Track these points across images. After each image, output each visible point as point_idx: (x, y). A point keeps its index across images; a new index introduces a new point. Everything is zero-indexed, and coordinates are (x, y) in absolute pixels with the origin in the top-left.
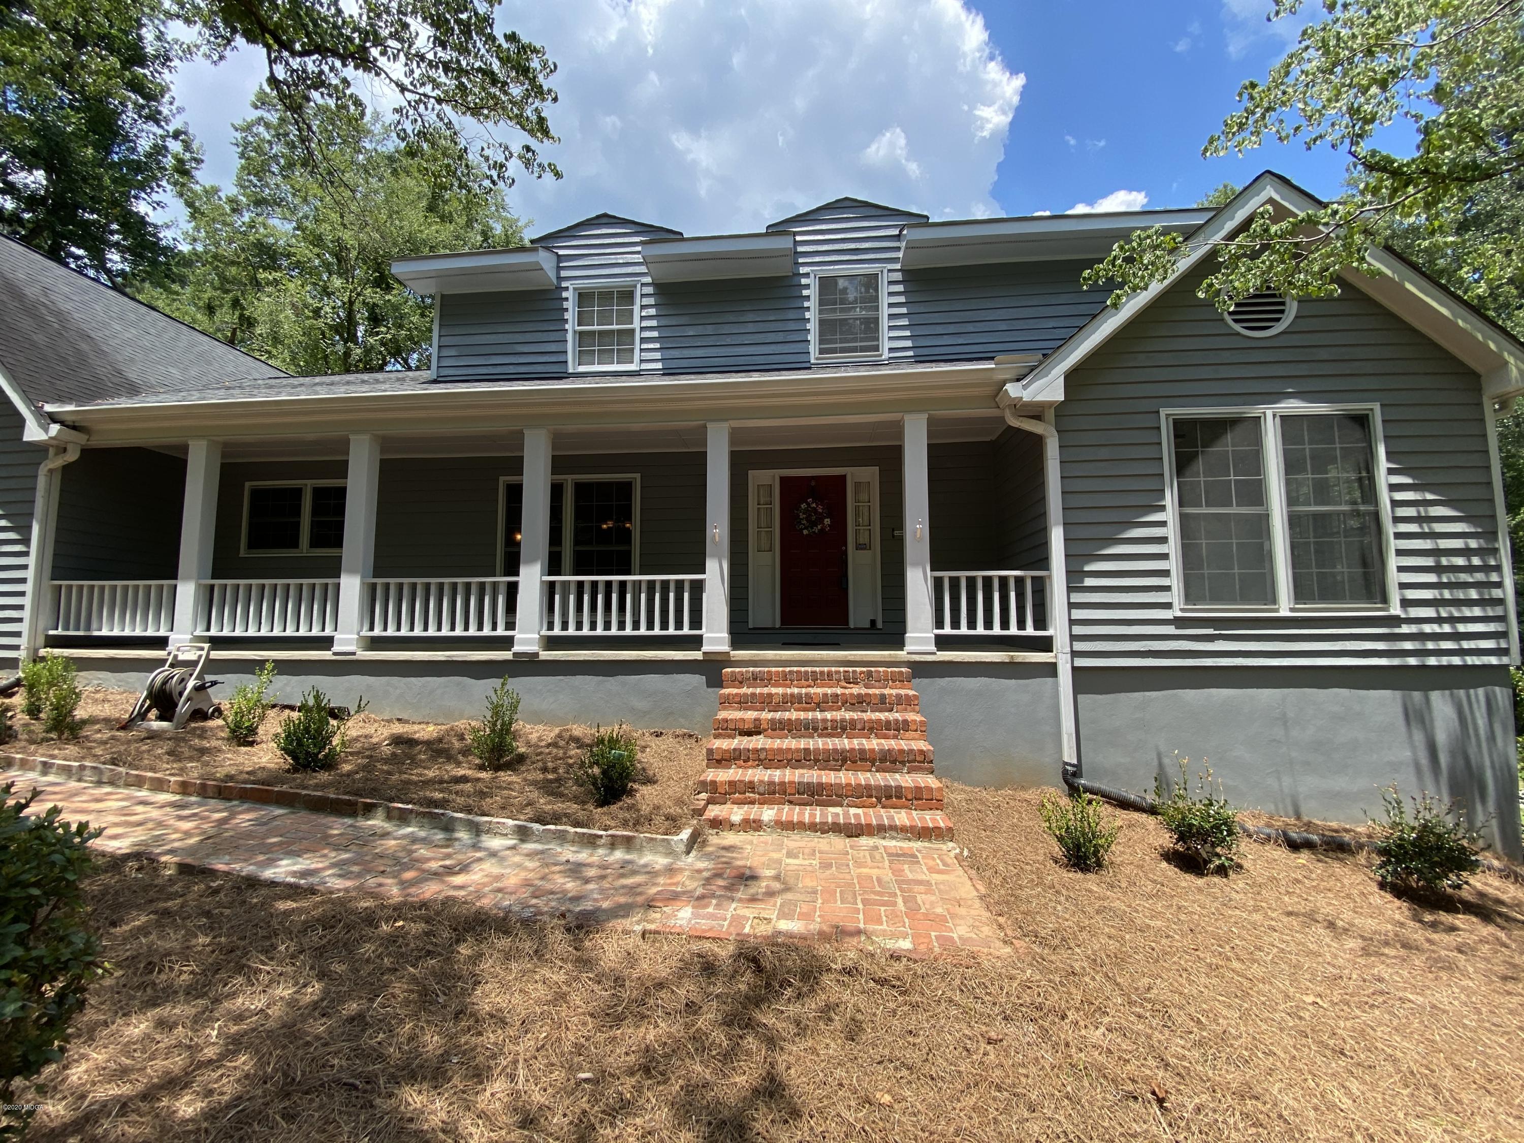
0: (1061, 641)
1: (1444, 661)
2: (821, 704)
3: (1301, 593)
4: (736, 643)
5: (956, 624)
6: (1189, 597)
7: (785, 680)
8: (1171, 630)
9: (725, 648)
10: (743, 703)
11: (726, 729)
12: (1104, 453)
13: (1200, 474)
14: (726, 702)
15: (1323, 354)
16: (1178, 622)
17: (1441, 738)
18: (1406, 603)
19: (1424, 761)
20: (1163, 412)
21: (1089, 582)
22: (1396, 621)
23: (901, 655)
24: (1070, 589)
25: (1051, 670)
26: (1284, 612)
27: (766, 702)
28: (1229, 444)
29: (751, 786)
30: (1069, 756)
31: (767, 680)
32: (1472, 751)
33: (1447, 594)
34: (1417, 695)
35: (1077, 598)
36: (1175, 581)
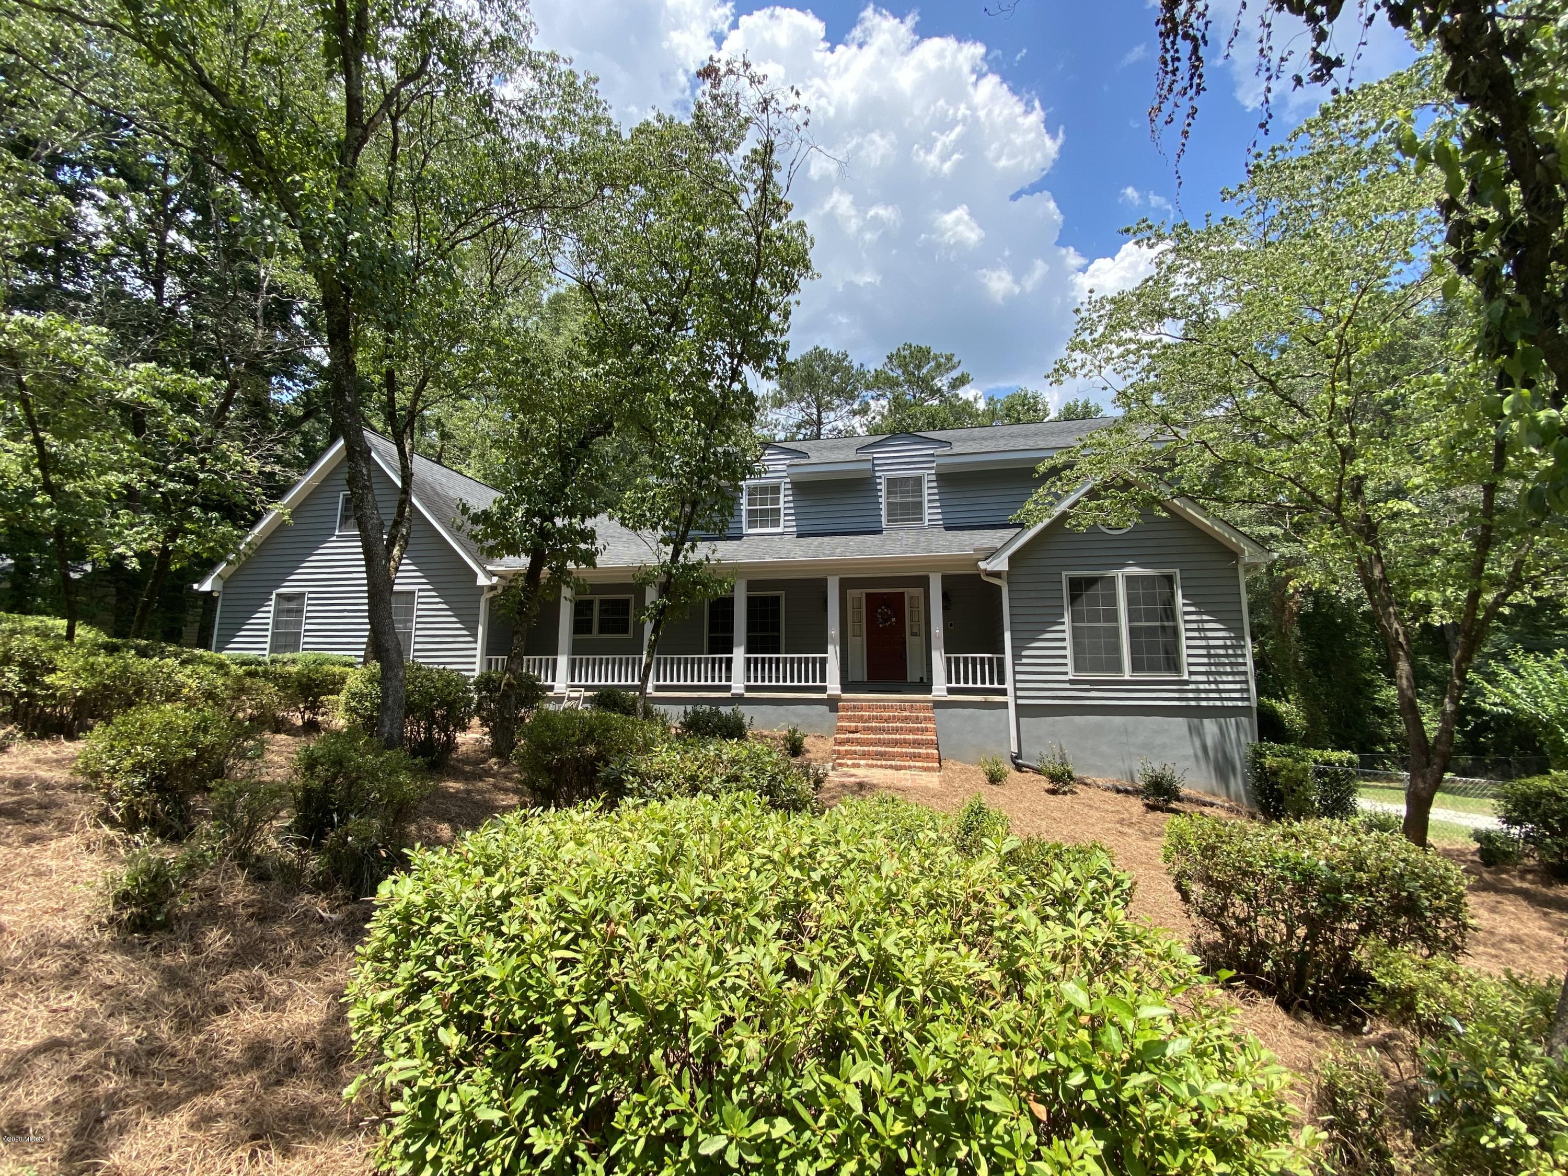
0: (1011, 691)
1: (1211, 703)
2: (887, 720)
3: (1135, 668)
4: (844, 690)
5: (958, 681)
6: (1077, 669)
7: (870, 708)
8: (1067, 686)
9: (839, 692)
10: (849, 719)
11: (841, 730)
12: (1033, 595)
13: (1084, 605)
14: (841, 718)
15: (1149, 543)
16: (1071, 682)
17: (1209, 742)
18: (1191, 673)
19: (1200, 753)
20: (1064, 573)
21: (1025, 661)
22: (1187, 682)
23: (929, 697)
24: (1014, 665)
25: (1005, 705)
26: (1127, 678)
27: (861, 719)
28: (1098, 590)
29: (855, 752)
30: (1014, 749)
31: (861, 709)
32: (1228, 749)
33: (1213, 669)
34: (1196, 721)
35: (1018, 669)
36: (1069, 661)
